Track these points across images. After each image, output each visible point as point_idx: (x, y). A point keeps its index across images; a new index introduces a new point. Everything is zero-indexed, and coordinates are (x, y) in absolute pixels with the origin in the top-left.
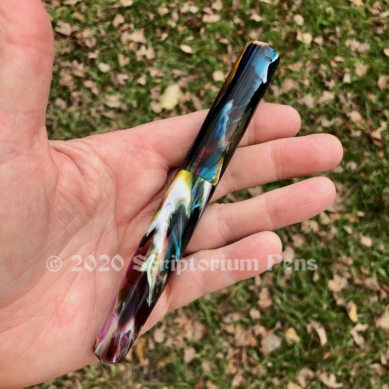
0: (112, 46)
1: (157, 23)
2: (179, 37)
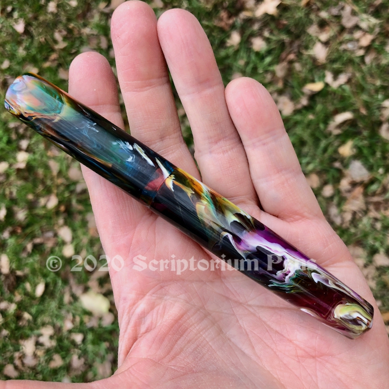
1: (13, 326)
2: (27, 299)
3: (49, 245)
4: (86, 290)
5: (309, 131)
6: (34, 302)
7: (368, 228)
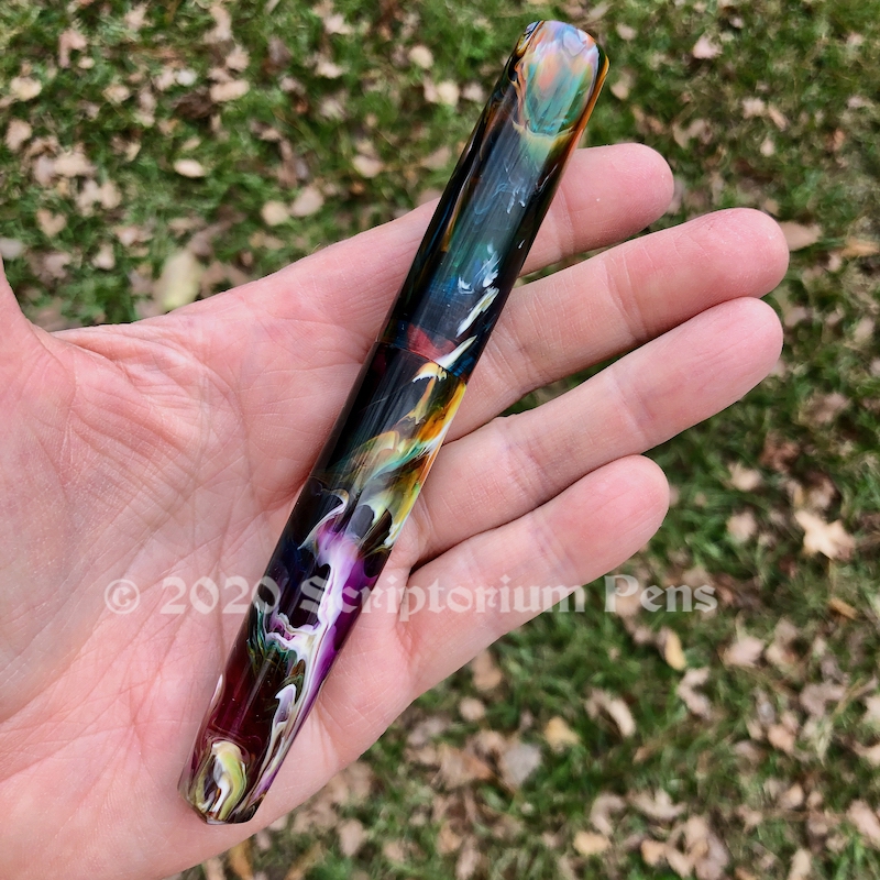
0: (16, 195)
1: (109, 125)
2: (165, 145)
3: (281, 173)
4: (203, 260)
5: (584, 653)
6: (163, 160)
7: (410, 800)
